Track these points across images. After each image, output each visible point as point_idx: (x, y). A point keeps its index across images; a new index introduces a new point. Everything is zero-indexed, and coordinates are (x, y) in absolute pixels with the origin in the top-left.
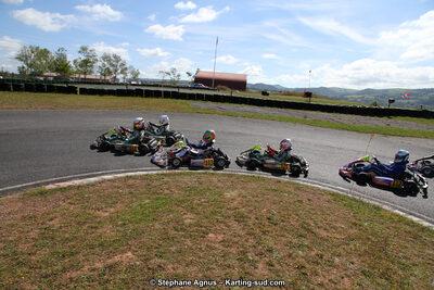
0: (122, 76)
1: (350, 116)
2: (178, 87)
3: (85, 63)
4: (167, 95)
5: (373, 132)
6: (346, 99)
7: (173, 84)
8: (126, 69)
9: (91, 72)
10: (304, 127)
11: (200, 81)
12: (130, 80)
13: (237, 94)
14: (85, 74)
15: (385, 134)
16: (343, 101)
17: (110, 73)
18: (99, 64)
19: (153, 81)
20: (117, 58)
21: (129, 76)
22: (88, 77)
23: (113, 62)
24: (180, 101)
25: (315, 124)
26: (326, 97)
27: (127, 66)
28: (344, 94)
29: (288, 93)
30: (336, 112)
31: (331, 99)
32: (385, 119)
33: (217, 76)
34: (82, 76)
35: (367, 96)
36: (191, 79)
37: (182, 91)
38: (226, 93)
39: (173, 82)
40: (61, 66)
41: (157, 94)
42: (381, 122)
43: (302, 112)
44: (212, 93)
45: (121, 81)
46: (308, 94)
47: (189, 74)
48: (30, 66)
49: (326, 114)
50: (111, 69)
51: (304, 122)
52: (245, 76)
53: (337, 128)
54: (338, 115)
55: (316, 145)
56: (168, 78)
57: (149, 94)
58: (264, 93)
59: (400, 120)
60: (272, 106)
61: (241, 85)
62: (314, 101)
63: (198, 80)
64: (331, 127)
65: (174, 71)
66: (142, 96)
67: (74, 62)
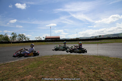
3: (14, 37)
5: (98, 43)
14: (14, 40)
20: (23, 35)
22: (15, 41)
23: (22, 36)
27: (26, 37)
34: (13, 41)
40: (6, 38)
50: (21, 38)
67: (10, 37)
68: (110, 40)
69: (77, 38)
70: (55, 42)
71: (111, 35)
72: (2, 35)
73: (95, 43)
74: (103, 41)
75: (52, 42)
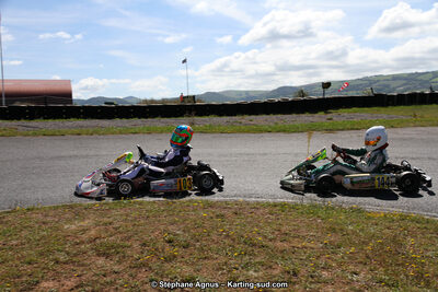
5: (310, 130)
15: (330, 130)
60: (128, 117)
68: (382, 109)
69: (183, 98)
70: (34, 123)
71: (395, 78)
73: (296, 130)
74: (344, 115)
75: (14, 123)
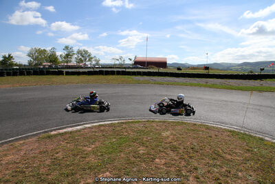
0: (89, 63)
1: (235, 80)
2: (125, 68)
3: (67, 55)
4: (119, 73)
5: (252, 90)
6: (231, 70)
7: (121, 66)
8: (92, 58)
9: (70, 61)
10: (207, 89)
11: (137, 63)
12: (94, 65)
13: (162, 70)
14: (67, 62)
15: (260, 91)
16: (229, 71)
17: (82, 61)
18: (76, 56)
19: (108, 65)
20: (86, 52)
21: (94, 63)
22: (69, 64)
23: (84, 55)
24: (127, 76)
25: (213, 87)
26: (218, 69)
27: (92, 56)
28: (229, 66)
29: (194, 68)
30: (226, 78)
31: (221, 70)
32: (258, 81)
33: (148, 60)
34: (66, 64)
35: (244, 67)
36: (132, 62)
37: (127, 70)
38: (155, 70)
39: (121, 65)
40: (53, 58)
41: (112, 73)
42: (257, 83)
43: (204, 80)
44: (146, 70)
45: (89, 66)
46: (207, 68)
47: (131, 60)
48: (35, 60)
49: (220, 80)
50: (83, 59)
51: (207, 86)
52: (166, 59)
53: (228, 89)
54: (228, 80)
55: (216, 100)
56: (117, 62)
57: (107, 73)
58: (179, 69)
59: (269, 81)
60: (184, 77)
61: (163, 64)
62: (211, 72)
63: (136, 63)
64: (224, 88)
65: (121, 58)
66: (103, 74)
67: (61, 56)
72: (45, 50)
74: (268, 83)
75: (149, 77)
